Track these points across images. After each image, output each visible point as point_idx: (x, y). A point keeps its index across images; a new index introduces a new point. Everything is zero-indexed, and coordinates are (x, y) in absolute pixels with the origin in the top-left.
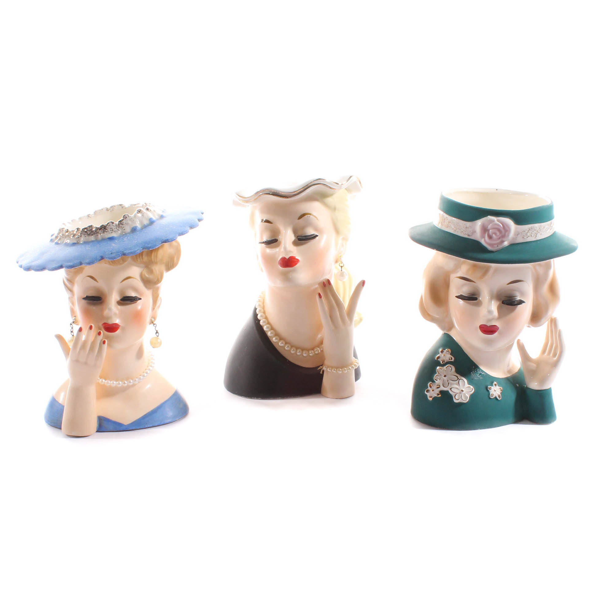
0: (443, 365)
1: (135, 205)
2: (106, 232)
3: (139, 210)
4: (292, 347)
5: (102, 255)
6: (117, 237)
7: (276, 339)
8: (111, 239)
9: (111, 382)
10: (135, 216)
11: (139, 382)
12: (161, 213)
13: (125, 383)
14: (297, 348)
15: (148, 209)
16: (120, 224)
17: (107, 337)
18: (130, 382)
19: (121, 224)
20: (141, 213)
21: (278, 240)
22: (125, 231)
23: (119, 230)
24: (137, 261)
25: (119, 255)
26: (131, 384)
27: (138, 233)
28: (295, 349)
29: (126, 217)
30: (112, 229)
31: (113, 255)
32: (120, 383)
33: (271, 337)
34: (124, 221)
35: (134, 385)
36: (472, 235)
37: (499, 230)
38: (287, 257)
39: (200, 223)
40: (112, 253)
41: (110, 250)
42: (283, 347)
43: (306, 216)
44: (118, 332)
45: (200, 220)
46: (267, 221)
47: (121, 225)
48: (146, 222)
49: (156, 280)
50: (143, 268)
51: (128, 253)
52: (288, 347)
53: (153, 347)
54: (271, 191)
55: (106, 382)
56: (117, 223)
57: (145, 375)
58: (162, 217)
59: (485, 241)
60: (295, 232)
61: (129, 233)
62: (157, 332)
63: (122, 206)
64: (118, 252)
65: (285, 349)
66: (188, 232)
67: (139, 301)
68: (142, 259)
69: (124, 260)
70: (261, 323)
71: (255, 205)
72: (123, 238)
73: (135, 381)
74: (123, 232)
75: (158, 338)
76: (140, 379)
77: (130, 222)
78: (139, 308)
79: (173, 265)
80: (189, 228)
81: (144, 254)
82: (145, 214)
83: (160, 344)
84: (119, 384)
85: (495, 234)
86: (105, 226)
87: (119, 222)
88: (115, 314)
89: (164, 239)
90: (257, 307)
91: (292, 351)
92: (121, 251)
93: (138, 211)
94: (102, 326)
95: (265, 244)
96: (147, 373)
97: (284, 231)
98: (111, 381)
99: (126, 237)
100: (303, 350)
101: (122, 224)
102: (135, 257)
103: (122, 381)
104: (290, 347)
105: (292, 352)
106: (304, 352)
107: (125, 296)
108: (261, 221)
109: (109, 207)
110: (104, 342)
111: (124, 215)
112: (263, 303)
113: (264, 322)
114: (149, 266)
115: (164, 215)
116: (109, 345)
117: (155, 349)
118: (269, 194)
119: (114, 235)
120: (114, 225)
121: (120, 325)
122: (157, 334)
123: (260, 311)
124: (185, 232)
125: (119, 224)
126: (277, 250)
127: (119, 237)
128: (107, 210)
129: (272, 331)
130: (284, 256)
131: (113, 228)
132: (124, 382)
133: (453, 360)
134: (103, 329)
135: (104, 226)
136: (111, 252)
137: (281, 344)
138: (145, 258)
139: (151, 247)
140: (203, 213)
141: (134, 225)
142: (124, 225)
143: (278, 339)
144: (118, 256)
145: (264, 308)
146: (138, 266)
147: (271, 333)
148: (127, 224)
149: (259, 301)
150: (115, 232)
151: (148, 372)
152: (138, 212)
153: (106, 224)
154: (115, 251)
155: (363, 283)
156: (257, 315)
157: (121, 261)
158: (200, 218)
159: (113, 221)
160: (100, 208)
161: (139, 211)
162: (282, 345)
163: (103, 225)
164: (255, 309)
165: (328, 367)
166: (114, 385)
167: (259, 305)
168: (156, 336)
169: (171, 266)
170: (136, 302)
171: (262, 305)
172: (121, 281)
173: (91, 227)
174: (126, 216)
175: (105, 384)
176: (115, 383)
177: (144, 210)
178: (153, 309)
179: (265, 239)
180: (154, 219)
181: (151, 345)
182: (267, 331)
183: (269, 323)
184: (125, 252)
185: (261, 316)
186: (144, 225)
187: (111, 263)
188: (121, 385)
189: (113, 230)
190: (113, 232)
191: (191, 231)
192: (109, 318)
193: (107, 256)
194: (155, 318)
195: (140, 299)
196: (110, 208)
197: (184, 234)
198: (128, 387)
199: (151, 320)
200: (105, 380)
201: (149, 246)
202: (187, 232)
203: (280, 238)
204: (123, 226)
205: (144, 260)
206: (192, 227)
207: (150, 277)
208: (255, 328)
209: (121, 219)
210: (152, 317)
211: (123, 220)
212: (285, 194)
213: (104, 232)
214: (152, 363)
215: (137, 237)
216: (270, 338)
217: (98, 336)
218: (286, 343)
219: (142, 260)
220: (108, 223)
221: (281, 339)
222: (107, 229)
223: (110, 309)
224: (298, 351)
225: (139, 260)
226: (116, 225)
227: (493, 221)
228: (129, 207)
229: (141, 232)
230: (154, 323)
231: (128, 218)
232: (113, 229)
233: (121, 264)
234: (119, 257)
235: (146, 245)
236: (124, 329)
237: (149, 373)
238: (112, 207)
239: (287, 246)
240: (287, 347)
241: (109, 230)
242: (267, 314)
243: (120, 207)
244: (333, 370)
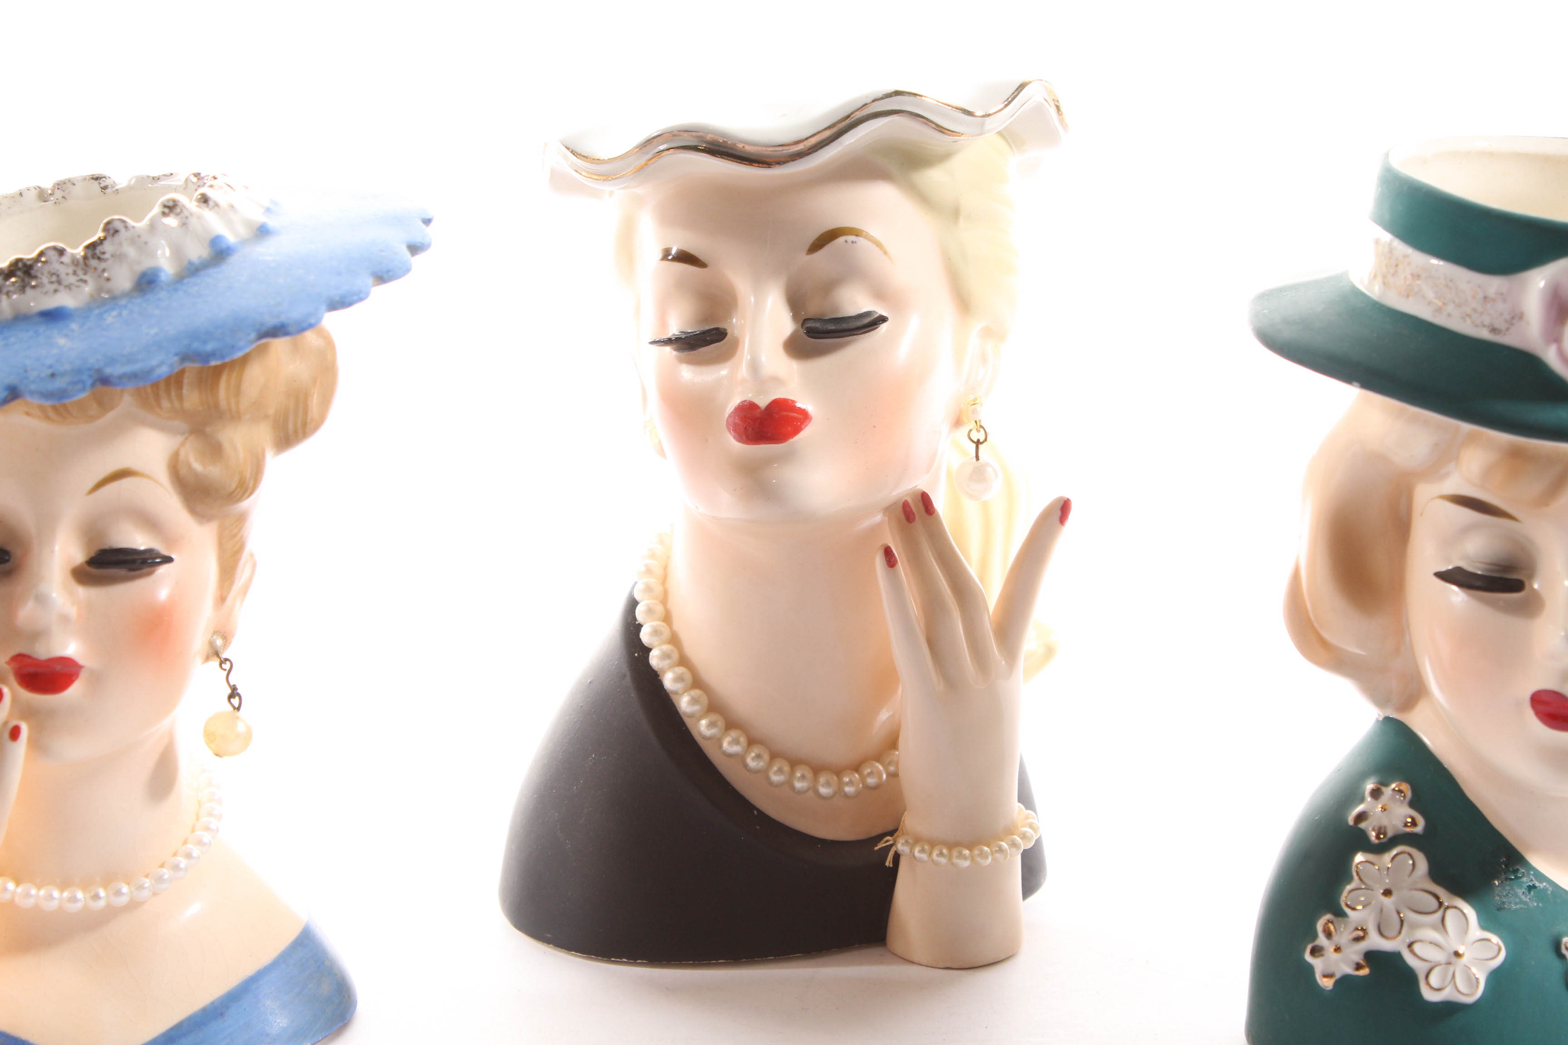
0: (1380, 849)
1: (156, 179)
2: (34, 287)
3: (171, 204)
4: (774, 756)
5: (12, 380)
6: (77, 309)
7: (712, 725)
8: (53, 316)
9: (42, 892)
10: (153, 226)
11: (155, 894)
12: (260, 218)
13: (96, 897)
14: (794, 763)
15: (205, 200)
16: (89, 255)
17: (29, 713)
18: (118, 893)
19: (93, 258)
20: (178, 214)
21: (729, 331)
22: (109, 285)
23: (85, 282)
24: (159, 406)
25: (83, 382)
26: (123, 900)
27: (163, 294)
28: (786, 768)
29: (117, 231)
30: (58, 276)
31: (59, 383)
32: (80, 895)
33: (691, 716)
34: (108, 247)
35: (133, 905)
38: (763, 402)
39: (417, 261)
40: (53, 375)
41: (48, 362)
42: (741, 758)
43: (841, 240)
44: (74, 691)
45: (414, 249)
46: (685, 257)
47: (93, 263)
48: (197, 252)
49: (234, 486)
50: (182, 434)
51: (121, 377)
52: (758, 757)
53: (217, 755)
54: (701, 139)
55: (19, 890)
56: (79, 251)
57: (183, 863)
58: (262, 232)
59: (1560, 353)
60: (795, 302)
61: (127, 295)
62: (234, 693)
63: (102, 185)
64: (79, 371)
65: (746, 766)
66: (367, 295)
67: (163, 570)
68: (180, 397)
69: (104, 405)
70: (655, 660)
71: (640, 191)
72: (100, 317)
73: (141, 887)
74: (100, 290)
75: (238, 718)
76: (160, 879)
77: (131, 252)
78: (163, 594)
79: (305, 424)
80: (370, 281)
81: (186, 381)
82: (193, 221)
83: (247, 738)
84: (73, 899)
86: (29, 263)
87: (88, 247)
88: (65, 619)
89: (271, 321)
90: (637, 597)
91: (776, 773)
92: (90, 369)
93: (165, 206)
94: (7, 667)
95: (675, 350)
96: (189, 856)
97: (752, 299)
98: (39, 888)
99: (113, 309)
100: (817, 770)
101: (99, 258)
102: (149, 390)
103: (85, 889)
104: (766, 757)
105: (776, 778)
106: (822, 780)
107: (106, 547)
108: (660, 256)
109: (47, 184)
110: (15, 733)
111: (108, 223)
112: (664, 580)
113: (665, 656)
114: (208, 430)
115: (272, 223)
116: (37, 746)
117: (225, 758)
118: (695, 149)
119: (65, 300)
120: (66, 259)
121: (81, 661)
122: (235, 701)
123: (650, 611)
124: (355, 298)
125: (85, 258)
126: (723, 371)
127: (85, 312)
128: (43, 196)
129: (696, 692)
130: (749, 396)
131: (62, 270)
132: (92, 894)
133: (1419, 829)
134: (12, 679)
135: (25, 265)
136: (50, 371)
137: (730, 743)
138: (192, 398)
139: (212, 355)
140: (427, 222)
141: (147, 264)
142: (105, 260)
143: (721, 723)
144: (80, 386)
145: (664, 599)
146: (161, 429)
147: (694, 701)
148: (119, 257)
149: (649, 571)
150: (69, 287)
151: (195, 854)
152: (167, 210)
153: (34, 255)
154: (67, 367)
155: (1064, 508)
156: (640, 626)
157: (95, 405)
158: (417, 239)
159: (61, 245)
160: (13, 189)
161: (171, 208)
162: (736, 749)
163: (18, 260)
164: (633, 604)
165: (917, 840)
166: (54, 905)
167: (648, 589)
168: (232, 709)
169: (296, 432)
170: (150, 574)
171: (658, 589)
172: (91, 484)
174: (118, 225)
175: (17, 899)
176: (56, 894)
177: (189, 203)
178: (222, 599)
179: (674, 329)
180: (231, 239)
181: (208, 744)
182: (676, 693)
183: (684, 661)
184: (108, 371)
185: (656, 632)
186: (190, 263)
187: (51, 414)
188: (79, 905)
189: (59, 282)
190: (61, 288)
191: (379, 292)
192: (36, 635)
193: (33, 387)
194: (226, 638)
195: (168, 560)
196: (53, 190)
197: (350, 304)
198: (111, 914)
199: (211, 644)
200: (18, 883)
201: (209, 347)
202: (362, 295)
203: (736, 324)
204: (103, 265)
205: (187, 405)
206: (381, 278)
207: (213, 471)
208: (628, 679)
209: (94, 239)
210: (215, 633)
211: (101, 241)
212: (760, 148)
213: (23, 289)
214: (210, 815)
215: (157, 312)
216: (688, 722)
218: (752, 742)
219: (177, 404)
220: (42, 254)
221: (731, 724)
222: (35, 277)
223: (42, 600)
224: (798, 775)
225: (165, 404)
226: (75, 262)
228: (130, 188)
229: (176, 290)
230: (224, 656)
231: (123, 233)
232: (63, 276)
233: (91, 419)
234: (84, 389)
235: (196, 345)
236: (97, 679)
237: (199, 858)
238: (60, 186)
239: (763, 359)
240: (753, 759)
241: (45, 280)
242: (679, 626)
243: (95, 185)
244: (935, 853)
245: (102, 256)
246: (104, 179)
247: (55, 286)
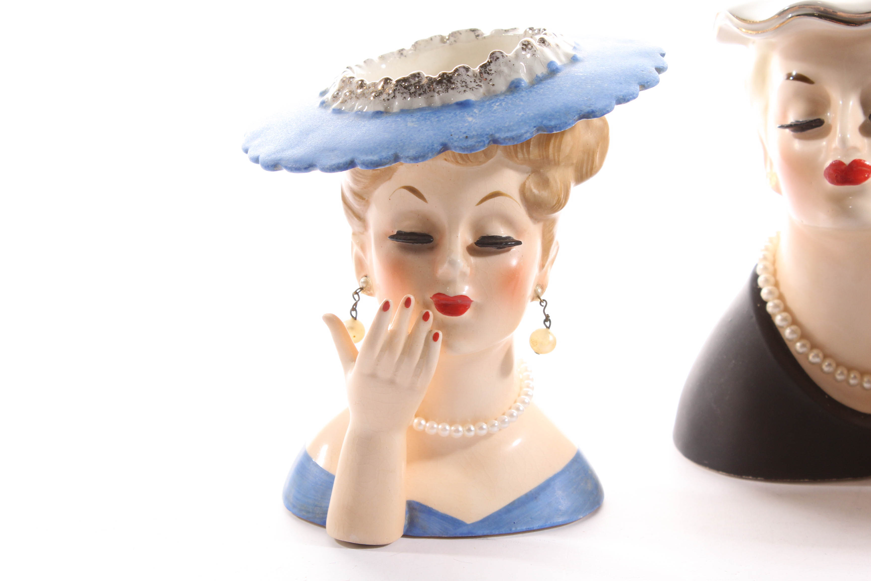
1: (506, 31)
2: (453, 89)
3: (526, 43)
4: (839, 364)
5: (444, 140)
6: (476, 101)
7: (803, 346)
8: (464, 105)
9: (440, 426)
10: (517, 56)
11: (500, 430)
12: (572, 53)
13: (469, 430)
14: (850, 369)
15: (543, 41)
16: (483, 71)
17: (442, 326)
18: (481, 428)
19: (485, 73)
20: (530, 49)
21: (826, 121)
22: (493, 88)
23: (481, 86)
24: (517, 157)
25: (484, 141)
26: (484, 432)
27: (523, 93)
28: (845, 372)
29: (498, 58)
30: (466, 83)
31: (470, 142)
32: (460, 429)
33: (790, 341)
34: (493, 67)
35: (489, 435)
38: (847, 161)
39: (662, 76)
40: (467, 137)
41: (463, 130)
42: (819, 366)
44: (467, 315)
45: (660, 70)
46: (800, 78)
47: (485, 76)
48: (540, 71)
49: (555, 203)
50: (527, 173)
51: (505, 139)
52: (829, 365)
53: (536, 353)
54: (817, 10)
55: (428, 425)
56: (477, 69)
57: (515, 413)
58: (574, 60)
60: (865, 105)
61: (503, 94)
62: (547, 319)
63: (477, 34)
64: (481, 136)
65: (822, 370)
66: (637, 95)
67: (515, 249)
68: (528, 152)
69: (487, 155)
70: (770, 308)
71: (773, 40)
72: (490, 105)
73: (493, 426)
74: (488, 91)
75: (549, 333)
76: (503, 422)
77: (505, 70)
78: (514, 262)
79: (592, 169)
80: (638, 88)
81: (532, 143)
82: (538, 52)
83: (553, 344)
84: (457, 431)
86: (450, 75)
87: (482, 67)
88: (464, 274)
89: (586, 109)
90: (758, 272)
91: (840, 374)
92: (487, 134)
93: (523, 45)
94: (431, 300)
95: (792, 131)
96: (518, 409)
97: (841, 102)
98: (438, 424)
99: (497, 102)
100: (863, 373)
101: (488, 73)
102: (512, 148)
103: (463, 425)
104: (834, 365)
105: (839, 377)
106: (866, 379)
107: (485, 235)
108: (785, 77)
110: (436, 337)
111: (493, 54)
112: (774, 263)
113: (776, 306)
114: (542, 171)
115: (579, 55)
116: (446, 344)
117: (541, 355)
118: (812, 15)
119: (469, 96)
120: (469, 73)
121: (472, 299)
122: (548, 324)
123: (767, 281)
124: (631, 97)
125: (481, 73)
126: (824, 143)
127: (481, 103)
128: (442, 40)
129: (794, 327)
130: (839, 158)
131: (468, 80)
132: (467, 428)
134: (434, 307)
135: (448, 76)
136: (465, 135)
137: (814, 357)
138: (534, 152)
139: (555, 127)
140: (663, 55)
141: (514, 77)
142: (492, 74)
143: (808, 345)
144: (482, 144)
145: (774, 273)
146: (517, 170)
147: (793, 332)
148: (499, 73)
149: (765, 258)
150: (472, 89)
151: (521, 408)
152: (524, 47)
153: (452, 71)
154: (474, 133)
156: (760, 290)
157: (483, 155)
158: (661, 65)
159: (466, 65)
160: (427, 37)
161: (526, 46)
162: (817, 360)
163: (444, 74)
164: (755, 277)
166: (447, 433)
167: (765, 268)
168: (545, 328)
169: (587, 173)
170: (508, 251)
171: (771, 268)
172: (479, 200)
173: (418, 77)
174: (498, 55)
175: (426, 429)
176: (448, 427)
177: (535, 42)
178: (542, 266)
179: (791, 119)
180: (559, 64)
181: (532, 347)
182: (782, 327)
183: (786, 309)
184: (497, 135)
185: (770, 293)
186: (537, 76)
187: (459, 160)
188: (460, 434)
189: (467, 87)
190: (468, 89)
191: (643, 94)
192: (449, 283)
193: (456, 144)
194: (543, 287)
195: (519, 243)
196: (449, 36)
197: (628, 101)
198: (477, 439)
199: (535, 291)
200: (427, 421)
201: (553, 123)
202: (635, 95)
203: (829, 116)
204: (490, 77)
205: (532, 157)
206: (644, 86)
207: (545, 194)
208: (754, 319)
209: (486, 62)
210: (538, 285)
211: (490, 63)
212: (852, 15)
213: (447, 90)
214: (528, 387)
215: (522, 103)
216: (789, 344)
217: (422, 322)
218: (826, 356)
219: (526, 156)
220: (456, 70)
221: (814, 346)
222: (454, 83)
223: (453, 263)
224: (852, 376)
225: (520, 156)
226: (475, 75)
229: (531, 91)
230: (542, 298)
231: (501, 59)
232: (468, 83)
233: (481, 163)
234: (484, 146)
235: (545, 122)
236: (480, 308)
237: (523, 411)
238: (453, 34)
239: (848, 136)
240: (826, 366)
241: (459, 85)
242: (783, 289)
243: (472, 35)
245: (490, 72)
246: (477, 31)
247: (464, 88)
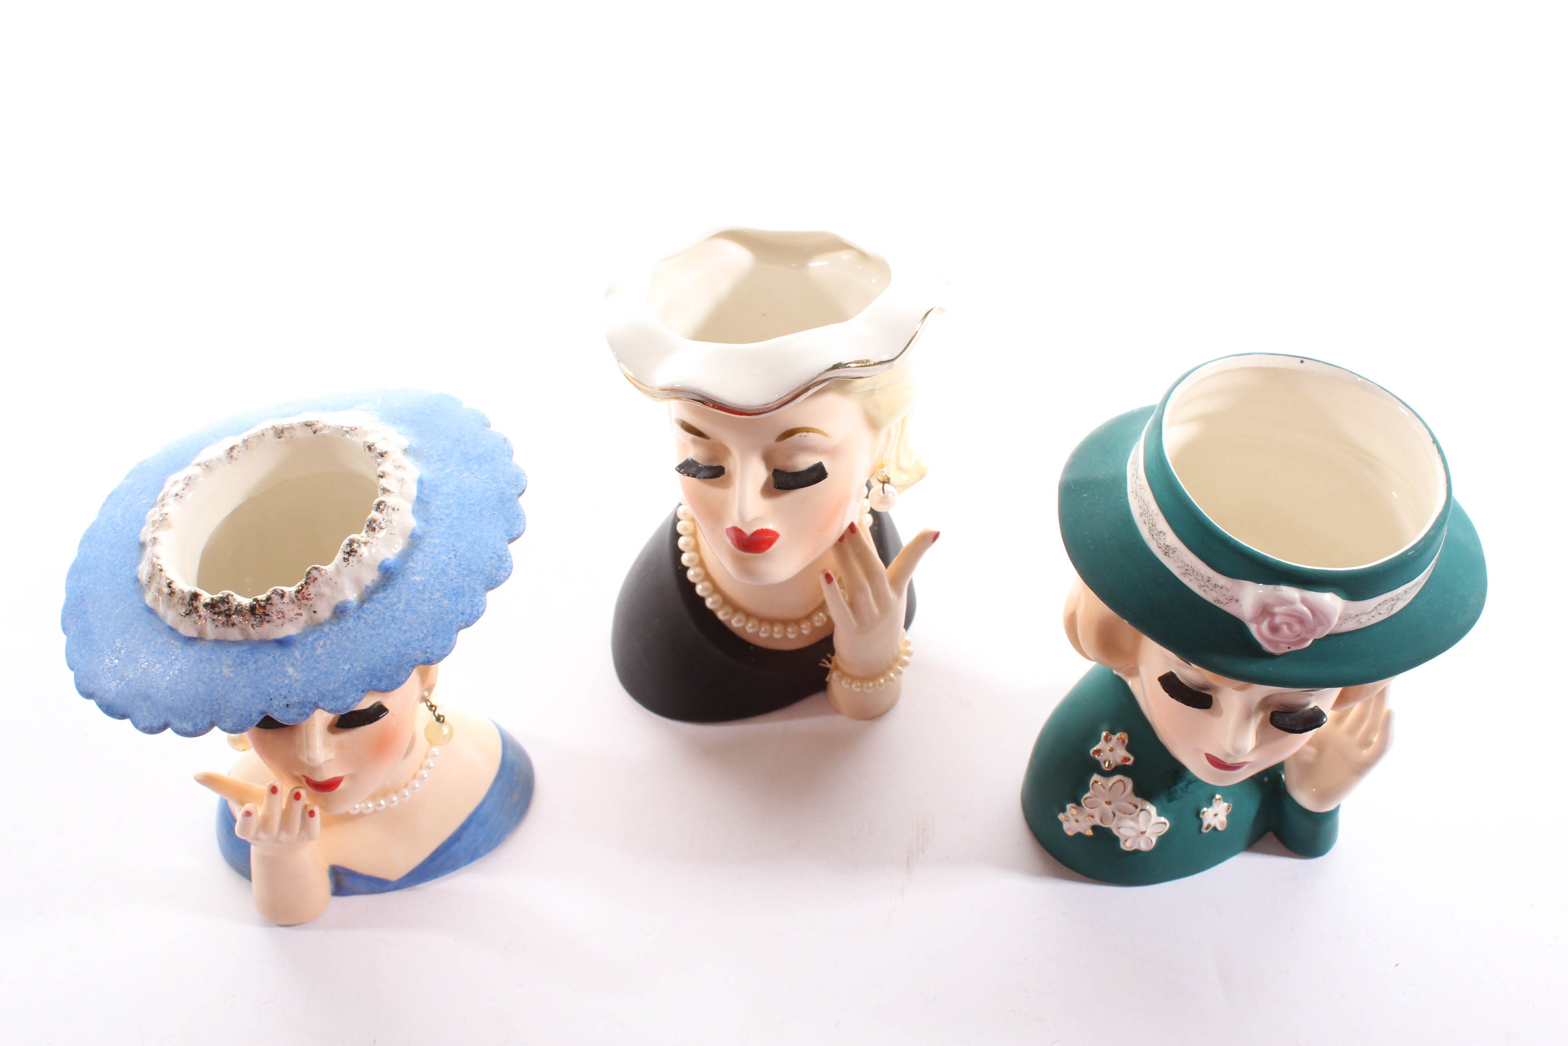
0: (1107, 774)
2: (268, 622)
3: (348, 550)
4: (762, 622)
5: (262, 706)
6: (298, 635)
7: (726, 613)
8: (283, 643)
10: (339, 569)
14: (773, 623)
16: (301, 596)
19: (303, 599)
20: (355, 553)
21: (727, 471)
22: (315, 616)
23: (300, 615)
26: (394, 804)
27: (350, 624)
28: (769, 626)
29: (316, 579)
30: (283, 613)
31: (292, 714)
34: (310, 589)
36: (1227, 603)
37: (1301, 621)
38: (750, 531)
40: (288, 705)
41: (283, 692)
42: (742, 628)
45: (513, 536)
46: (696, 432)
47: (304, 603)
48: (371, 580)
52: (752, 626)
58: (414, 540)
59: (1259, 630)
60: (767, 458)
61: (329, 622)
64: (304, 705)
65: (745, 631)
66: (485, 606)
70: (691, 576)
72: (313, 643)
74: (311, 619)
75: (444, 727)
77: (326, 590)
82: (365, 553)
84: (367, 808)
85: (1290, 626)
86: (262, 604)
91: (763, 633)
92: (310, 702)
94: (299, 781)
97: (740, 461)
99: (320, 635)
101: (307, 599)
103: (372, 801)
104: (756, 624)
105: (763, 635)
110: (312, 813)
111: (309, 572)
113: (697, 575)
119: (290, 630)
120: (286, 600)
121: (341, 779)
122: (441, 720)
125: (298, 598)
126: (723, 494)
127: (305, 634)
129: (715, 597)
130: (740, 526)
131: (285, 608)
133: (1129, 763)
134: (305, 784)
135: (260, 606)
136: (285, 702)
141: (339, 599)
142: (311, 599)
143: (730, 611)
147: (714, 601)
148: (319, 595)
150: (290, 620)
152: (346, 554)
153: (265, 598)
154: (296, 699)
155: (936, 536)
159: (281, 588)
161: (351, 548)
163: (257, 600)
165: (844, 675)
168: (439, 722)
173: (228, 603)
174: (316, 573)
177: (362, 537)
180: (394, 559)
182: (703, 597)
183: (708, 578)
185: (691, 560)
186: (367, 587)
188: (371, 810)
189: (284, 617)
190: (285, 621)
192: (314, 768)
193: (276, 715)
195: (387, 709)
203: (730, 465)
204: (310, 602)
208: (675, 584)
209: (302, 582)
211: (306, 585)
213: (262, 623)
215: (348, 644)
218: (749, 618)
220: (270, 597)
221: (737, 609)
222: (268, 614)
224: (775, 630)
226: (292, 600)
227: (1289, 602)
229: (359, 618)
231: (319, 578)
232: (286, 612)
239: (748, 504)
241: (275, 617)
244: (854, 686)
245: (309, 597)
247: (281, 621)
